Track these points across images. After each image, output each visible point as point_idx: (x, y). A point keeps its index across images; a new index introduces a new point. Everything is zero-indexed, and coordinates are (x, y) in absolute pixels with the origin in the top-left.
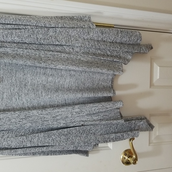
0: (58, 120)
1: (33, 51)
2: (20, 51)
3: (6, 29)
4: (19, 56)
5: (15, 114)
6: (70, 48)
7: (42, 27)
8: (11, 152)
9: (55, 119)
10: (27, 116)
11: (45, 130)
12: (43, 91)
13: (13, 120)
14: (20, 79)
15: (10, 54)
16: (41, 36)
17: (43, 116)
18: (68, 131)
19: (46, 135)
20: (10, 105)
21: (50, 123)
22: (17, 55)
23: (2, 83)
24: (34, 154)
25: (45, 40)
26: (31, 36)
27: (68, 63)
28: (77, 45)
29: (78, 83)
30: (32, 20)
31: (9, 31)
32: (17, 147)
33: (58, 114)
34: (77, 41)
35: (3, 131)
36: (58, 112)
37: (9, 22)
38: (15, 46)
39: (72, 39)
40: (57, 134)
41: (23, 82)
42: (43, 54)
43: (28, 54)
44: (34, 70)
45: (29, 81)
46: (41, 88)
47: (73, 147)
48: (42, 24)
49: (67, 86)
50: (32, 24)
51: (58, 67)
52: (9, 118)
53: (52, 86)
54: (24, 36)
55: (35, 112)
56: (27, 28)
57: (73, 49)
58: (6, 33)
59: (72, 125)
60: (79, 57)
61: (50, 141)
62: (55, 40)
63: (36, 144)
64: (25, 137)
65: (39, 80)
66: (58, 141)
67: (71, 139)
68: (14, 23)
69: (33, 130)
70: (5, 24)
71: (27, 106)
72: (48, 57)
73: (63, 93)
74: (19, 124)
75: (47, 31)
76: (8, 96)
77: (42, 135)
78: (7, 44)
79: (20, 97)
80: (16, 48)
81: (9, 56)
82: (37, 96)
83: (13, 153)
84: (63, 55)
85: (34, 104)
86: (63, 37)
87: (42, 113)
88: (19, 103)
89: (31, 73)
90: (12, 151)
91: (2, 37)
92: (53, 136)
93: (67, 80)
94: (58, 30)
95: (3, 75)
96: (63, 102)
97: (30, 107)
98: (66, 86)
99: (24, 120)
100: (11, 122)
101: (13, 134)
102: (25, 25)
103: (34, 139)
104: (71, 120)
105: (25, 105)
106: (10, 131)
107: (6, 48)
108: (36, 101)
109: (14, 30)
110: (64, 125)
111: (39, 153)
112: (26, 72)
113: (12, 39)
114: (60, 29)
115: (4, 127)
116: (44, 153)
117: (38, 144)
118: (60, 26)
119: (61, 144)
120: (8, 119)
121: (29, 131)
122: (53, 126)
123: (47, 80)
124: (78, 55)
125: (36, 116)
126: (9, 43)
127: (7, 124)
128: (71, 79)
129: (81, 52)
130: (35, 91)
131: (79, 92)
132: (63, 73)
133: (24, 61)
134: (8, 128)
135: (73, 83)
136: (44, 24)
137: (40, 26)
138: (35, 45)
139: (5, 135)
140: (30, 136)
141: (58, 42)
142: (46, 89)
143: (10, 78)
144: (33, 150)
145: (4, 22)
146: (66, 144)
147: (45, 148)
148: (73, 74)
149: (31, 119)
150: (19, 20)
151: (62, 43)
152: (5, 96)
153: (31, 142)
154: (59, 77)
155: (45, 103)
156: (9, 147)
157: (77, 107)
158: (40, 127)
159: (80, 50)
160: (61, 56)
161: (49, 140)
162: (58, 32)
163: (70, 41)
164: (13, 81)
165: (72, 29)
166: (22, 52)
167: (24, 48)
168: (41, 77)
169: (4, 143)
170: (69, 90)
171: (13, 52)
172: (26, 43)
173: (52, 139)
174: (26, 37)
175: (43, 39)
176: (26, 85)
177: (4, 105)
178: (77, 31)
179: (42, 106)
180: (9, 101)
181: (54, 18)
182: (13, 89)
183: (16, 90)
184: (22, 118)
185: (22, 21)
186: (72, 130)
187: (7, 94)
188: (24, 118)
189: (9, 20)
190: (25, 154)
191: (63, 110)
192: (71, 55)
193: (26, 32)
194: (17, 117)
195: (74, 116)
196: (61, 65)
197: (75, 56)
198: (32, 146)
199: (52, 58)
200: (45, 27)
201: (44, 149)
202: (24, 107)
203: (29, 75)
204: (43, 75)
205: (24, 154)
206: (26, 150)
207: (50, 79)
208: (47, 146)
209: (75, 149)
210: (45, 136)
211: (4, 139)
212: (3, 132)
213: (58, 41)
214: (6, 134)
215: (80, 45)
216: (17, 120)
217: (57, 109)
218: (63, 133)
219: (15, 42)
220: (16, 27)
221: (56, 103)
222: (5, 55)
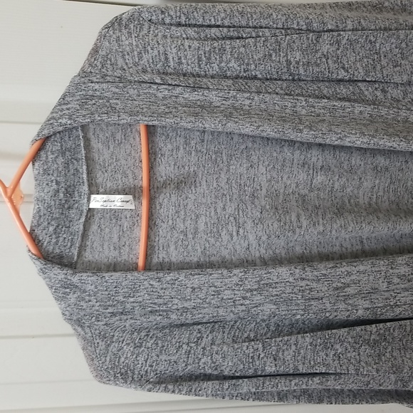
0: (347, 297)
1: (277, 98)
2: (243, 100)
3: (206, 39)
4: (242, 112)
5: (230, 277)
6: (376, 89)
7: (301, 30)
8: (223, 388)
9: (342, 294)
10: (262, 282)
11: (311, 327)
12: (301, 212)
13: (227, 294)
14: (241, 178)
15: (219, 107)
16: (298, 55)
17: (307, 285)
18: (382, 332)
19: (319, 340)
20: (215, 253)
21: (328, 305)
22: (236, 109)
23: (193, 188)
24: (282, 397)
25: (308, 66)
26: (271, 55)
27: (376, 131)
28: (397, 79)
29: (395, 191)
30: (274, 14)
31: (216, 45)
32: (237, 375)
33: (347, 280)
34: (398, 68)
35: (198, 324)
36: (349, 274)
37: (213, 20)
38: (230, 86)
39: (384, 62)
40: (350, 340)
41: (246, 188)
42: (303, 107)
43: (263, 106)
44: (275, 154)
45: (262, 185)
46: (295, 204)
47: (394, 379)
48: (302, 23)
49: (367, 200)
50: (274, 23)
51: (350, 142)
52: (215, 287)
53: (324, 199)
54: (255, 56)
55: (284, 272)
56: (261, 34)
57: (383, 91)
58: (207, 49)
59: (390, 315)
60: (403, 113)
61: (330, 360)
62: (336, 65)
63: (291, 366)
64: (260, 346)
65: (289, 182)
66: (352, 360)
67: (388, 355)
68: (226, 23)
69: (278, 325)
70: (202, 26)
71: (257, 255)
72: (319, 115)
73: (359, 220)
74: (242, 305)
75: (315, 42)
76: (209, 225)
77: (307, 339)
78: (210, 81)
79: (241, 230)
80: (232, 92)
81: (216, 113)
82: (287, 227)
83: (227, 389)
84: (358, 108)
85: (277, 251)
86: (358, 57)
87: (304, 276)
88: (238, 247)
89: (267, 163)
90: (226, 385)
91: (196, 61)
92: (338, 346)
93: (365, 184)
94: (346, 35)
95: (196, 169)
96: (357, 247)
97: (266, 258)
98: (363, 200)
99: (255, 293)
100: (222, 299)
101: (225, 335)
102: (255, 27)
103: (286, 353)
104: (386, 299)
105: (253, 252)
106: (217, 326)
107: (206, 92)
108: (282, 244)
109: (228, 42)
110: (368, 312)
111: (295, 394)
112: (254, 158)
113: (220, 68)
114: (350, 33)
115: (202, 311)
116: (309, 395)
117: (296, 368)
118: (350, 27)
119: (362, 370)
120: (213, 288)
121: (268, 327)
122: (335, 314)
123: (309, 183)
124: (399, 109)
125: (288, 284)
126: (212, 77)
127: (210, 303)
128: (377, 182)
129: (406, 100)
130: (280, 212)
131: (405, 217)
132: (353, 162)
133: (255, 124)
134: (213, 317)
135: (381, 193)
136: (307, 21)
137: (294, 29)
138: (279, 82)
139: (205, 336)
140: (275, 341)
141: (343, 72)
142: (310, 208)
143: (215, 177)
144: (283, 385)
145: (201, 21)
146: (378, 371)
147: (316, 380)
148: (381, 165)
149: (275, 293)
150: (242, 13)
151: (356, 73)
152: (202, 227)
153: (275, 360)
154: (345, 174)
155: (306, 249)
156: (216, 373)
157: (401, 260)
158: (299, 317)
159: (405, 93)
160: (353, 113)
161: (327, 355)
162: (344, 41)
163: (378, 67)
164: (222, 185)
165: (386, 34)
166: (247, 102)
167: (254, 89)
168: (295, 172)
169: (203, 361)
170: (373, 210)
171: (224, 102)
172: (255, 78)
173: (334, 355)
174: (259, 59)
175: (304, 65)
176: (256, 195)
177: (199, 250)
178: (398, 37)
179: (298, 258)
180: (212, 240)
181: (329, 7)
182: (221, 205)
183: (230, 210)
184: (249, 287)
185: (249, 16)
186: (392, 331)
187: (208, 220)
188: (256, 287)
189: (215, 14)
190: (258, 396)
191: (362, 268)
192: (380, 107)
193: (258, 44)
194: (238, 285)
195: (394, 287)
196: (358, 135)
197: (391, 112)
198: (280, 373)
199: (327, 118)
200: (308, 30)
201: (315, 383)
202: (250, 259)
203: (262, 169)
204: (300, 166)
205: (254, 397)
206: (264, 383)
207: (320, 178)
208: (321, 373)
209: (399, 386)
210: (314, 343)
211: (204, 348)
212: (199, 327)
213: (344, 68)
214: (208, 332)
215: (405, 78)
216: (236, 292)
217: (344, 264)
218: (366, 337)
219: (228, 75)
220: (233, 33)
221: (337, 249)
222: (204, 110)
